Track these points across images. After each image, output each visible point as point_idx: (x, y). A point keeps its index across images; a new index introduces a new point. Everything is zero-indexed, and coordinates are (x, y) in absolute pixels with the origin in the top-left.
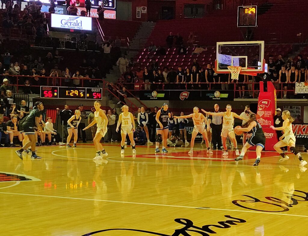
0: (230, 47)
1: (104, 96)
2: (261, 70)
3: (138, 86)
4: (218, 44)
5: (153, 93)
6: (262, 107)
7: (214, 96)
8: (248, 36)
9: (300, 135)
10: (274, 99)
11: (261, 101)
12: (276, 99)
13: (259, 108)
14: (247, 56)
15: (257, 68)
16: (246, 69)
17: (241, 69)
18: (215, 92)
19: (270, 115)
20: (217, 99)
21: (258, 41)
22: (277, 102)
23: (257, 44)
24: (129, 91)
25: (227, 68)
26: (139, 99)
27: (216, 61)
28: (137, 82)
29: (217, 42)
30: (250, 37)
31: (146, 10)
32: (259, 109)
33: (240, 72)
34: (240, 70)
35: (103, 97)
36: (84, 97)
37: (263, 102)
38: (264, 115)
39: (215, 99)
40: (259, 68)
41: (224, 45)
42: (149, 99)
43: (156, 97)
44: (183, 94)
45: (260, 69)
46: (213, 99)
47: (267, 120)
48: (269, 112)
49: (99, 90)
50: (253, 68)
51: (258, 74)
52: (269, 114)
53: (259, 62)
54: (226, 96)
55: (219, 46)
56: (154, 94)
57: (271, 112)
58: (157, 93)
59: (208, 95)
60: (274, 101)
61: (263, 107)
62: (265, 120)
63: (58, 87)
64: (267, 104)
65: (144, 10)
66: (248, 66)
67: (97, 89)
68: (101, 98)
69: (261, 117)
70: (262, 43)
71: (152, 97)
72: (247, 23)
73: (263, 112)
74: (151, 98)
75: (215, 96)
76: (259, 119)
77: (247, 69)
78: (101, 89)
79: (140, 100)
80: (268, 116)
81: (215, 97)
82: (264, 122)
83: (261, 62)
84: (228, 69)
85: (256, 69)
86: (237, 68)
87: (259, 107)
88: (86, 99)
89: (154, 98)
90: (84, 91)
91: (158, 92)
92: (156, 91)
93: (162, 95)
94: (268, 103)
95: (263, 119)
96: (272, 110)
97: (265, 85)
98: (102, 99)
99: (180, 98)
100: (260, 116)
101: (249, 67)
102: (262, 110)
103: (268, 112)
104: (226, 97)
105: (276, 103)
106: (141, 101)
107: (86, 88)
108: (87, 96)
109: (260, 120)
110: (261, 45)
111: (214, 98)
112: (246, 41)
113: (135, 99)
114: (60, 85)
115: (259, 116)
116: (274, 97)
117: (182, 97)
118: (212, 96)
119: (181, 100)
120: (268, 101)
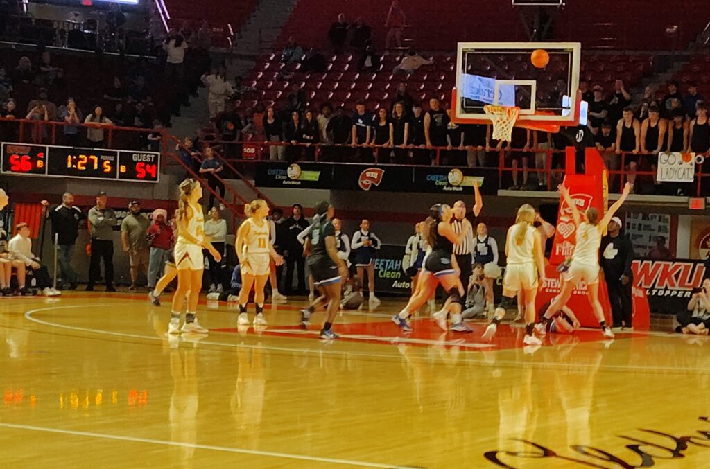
0: (493, 56)
1: (164, 173)
2: (572, 118)
3: (253, 151)
4: (462, 46)
5: (289, 169)
6: (570, 215)
7: (448, 181)
8: (541, 30)
9: (666, 289)
10: (603, 193)
12: (606, 194)
13: (561, 215)
14: (535, 81)
15: (559, 113)
16: (531, 114)
17: (519, 115)
18: (450, 172)
20: (455, 189)
21: (565, 42)
22: (609, 201)
23: (562, 50)
25: (482, 109)
26: (253, 182)
27: (456, 90)
28: (250, 141)
29: (459, 43)
30: (544, 33)
32: (562, 218)
33: (517, 121)
34: (516, 116)
35: (162, 175)
36: (112, 174)
39: (449, 189)
40: (564, 112)
41: (476, 50)
42: (279, 184)
43: (296, 180)
44: (368, 174)
45: (569, 115)
46: (445, 188)
49: (151, 158)
50: (548, 112)
53: (565, 97)
55: (464, 53)
56: (294, 171)
58: (299, 168)
59: (432, 178)
60: (602, 198)
63: (47, 146)
64: (582, 205)
66: (536, 107)
67: (147, 154)
68: (156, 179)
69: (566, 239)
70: (576, 47)
71: (288, 179)
73: (572, 227)
74: (284, 182)
75: (451, 182)
76: (560, 245)
77: (533, 113)
78: (156, 156)
79: (257, 185)
81: (449, 185)
83: (570, 96)
84: (484, 113)
85: (557, 114)
86: (509, 111)
87: (562, 213)
88: (117, 179)
89: (293, 183)
90: (112, 158)
91: (304, 168)
92: (299, 164)
93: (313, 176)
94: (585, 203)
95: (571, 244)
97: (580, 158)
98: (159, 181)
99: (360, 184)
100: (565, 237)
101: (540, 111)
102: (569, 222)
105: (606, 204)
106: (257, 188)
107: (118, 151)
108: (120, 172)
109: (563, 248)
110: (572, 53)
112: (533, 41)
113: (245, 184)
114: (53, 141)
115: (562, 236)
116: (603, 189)
117: (364, 182)
118: (442, 181)
119: (362, 189)
120: (587, 200)
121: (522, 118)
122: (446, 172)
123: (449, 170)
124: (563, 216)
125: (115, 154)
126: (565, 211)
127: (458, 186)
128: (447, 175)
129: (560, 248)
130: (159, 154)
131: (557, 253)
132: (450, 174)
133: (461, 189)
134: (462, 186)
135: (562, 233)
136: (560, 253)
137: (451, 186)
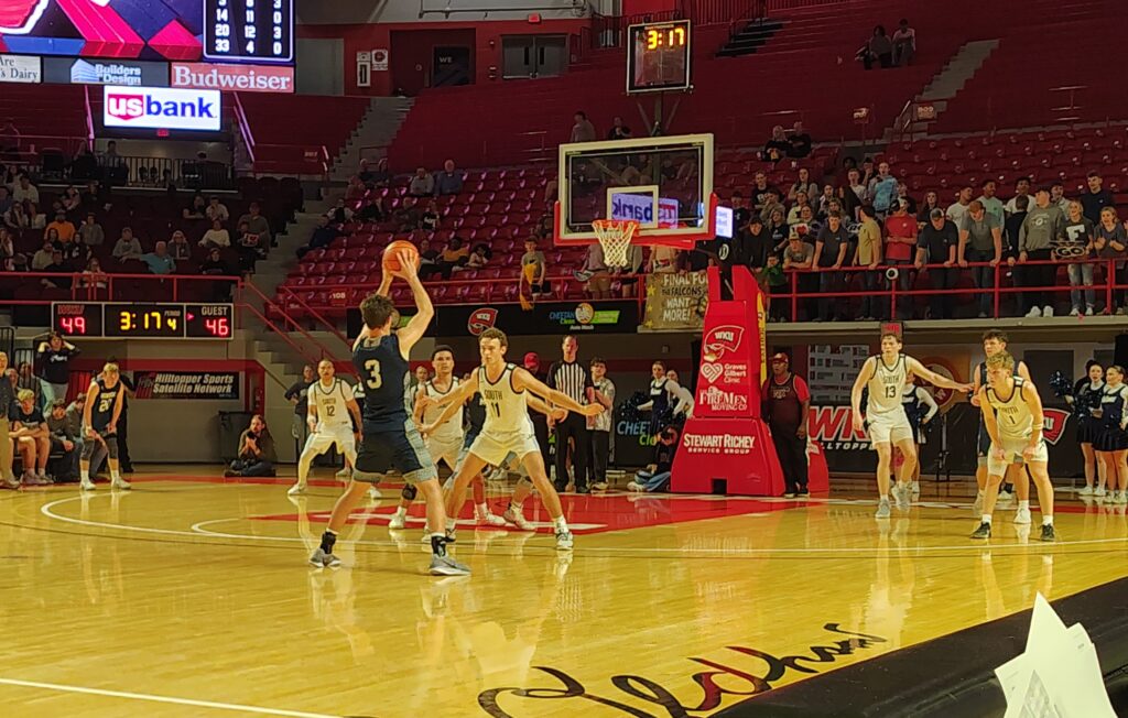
1: (239, 328)
2: (705, 230)
3: (343, 295)
4: (565, 149)
6: (716, 352)
7: (575, 318)
8: (663, 121)
10: (758, 322)
11: (713, 333)
12: (762, 324)
13: (704, 354)
14: (657, 186)
15: (694, 224)
16: (652, 228)
17: (636, 231)
18: (577, 307)
19: (741, 378)
20: (584, 327)
21: (692, 135)
22: (767, 332)
23: (690, 145)
24: (315, 310)
25: (591, 226)
26: (345, 333)
27: (559, 204)
29: (561, 146)
31: (385, 61)
32: (706, 358)
35: (237, 331)
36: (179, 332)
37: (718, 336)
38: (722, 376)
39: (578, 328)
40: (700, 222)
41: (583, 152)
44: (479, 316)
45: (701, 226)
46: (572, 328)
47: (732, 395)
48: (740, 367)
49: (223, 311)
51: (697, 242)
52: (738, 374)
54: (611, 317)
55: (567, 157)
57: (745, 367)
58: (398, 314)
59: (556, 315)
60: (758, 329)
61: (718, 351)
62: (726, 395)
63: (103, 304)
64: (731, 339)
65: (381, 59)
68: (229, 335)
69: (711, 385)
70: (707, 140)
72: (659, 76)
73: (719, 369)
75: (579, 320)
77: (657, 226)
78: (229, 307)
79: (349, 337)
80: (737, 381)
81: (577, 323)
82: (722, 399)
85: (691, 226)
87: (707, 352)
88: (185, 338)
90: (178, 313)
94: (734, 337)
95: (720, 389)
96: (749, 362)
98: (232, 338)
99: (470, 328)
100: (711, 381)
102: (715, 362)
103: (735, 367)
104: (611, 321)
105: (763, 336)
107: (185, 304)
109: (709, 395)
110: (703, 147)
111: (575, 325)
112: (654, 136)
113: (335, 336)
114: (111, 298)
115: (707, 380)
116: (757, 317)
117: (475, 326)
118: (568, 319)
119: (471, 335)
120: (736, 332)
121: (642, 233)
122: (573, 308)
123: (576, 305)
124: (708, 355)
125: (181, 308)
126: (709, 348)
127: (588, 324)
128: (574, 311)
129: (705, 395)
130: (232, 305)
131: (702, 402)
132: (578, 310)
133: (592, 327)
134: (594, 325)
135: (706, 376)
136: (705, 402)
137: (580, 324)
